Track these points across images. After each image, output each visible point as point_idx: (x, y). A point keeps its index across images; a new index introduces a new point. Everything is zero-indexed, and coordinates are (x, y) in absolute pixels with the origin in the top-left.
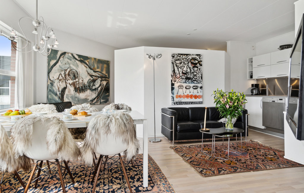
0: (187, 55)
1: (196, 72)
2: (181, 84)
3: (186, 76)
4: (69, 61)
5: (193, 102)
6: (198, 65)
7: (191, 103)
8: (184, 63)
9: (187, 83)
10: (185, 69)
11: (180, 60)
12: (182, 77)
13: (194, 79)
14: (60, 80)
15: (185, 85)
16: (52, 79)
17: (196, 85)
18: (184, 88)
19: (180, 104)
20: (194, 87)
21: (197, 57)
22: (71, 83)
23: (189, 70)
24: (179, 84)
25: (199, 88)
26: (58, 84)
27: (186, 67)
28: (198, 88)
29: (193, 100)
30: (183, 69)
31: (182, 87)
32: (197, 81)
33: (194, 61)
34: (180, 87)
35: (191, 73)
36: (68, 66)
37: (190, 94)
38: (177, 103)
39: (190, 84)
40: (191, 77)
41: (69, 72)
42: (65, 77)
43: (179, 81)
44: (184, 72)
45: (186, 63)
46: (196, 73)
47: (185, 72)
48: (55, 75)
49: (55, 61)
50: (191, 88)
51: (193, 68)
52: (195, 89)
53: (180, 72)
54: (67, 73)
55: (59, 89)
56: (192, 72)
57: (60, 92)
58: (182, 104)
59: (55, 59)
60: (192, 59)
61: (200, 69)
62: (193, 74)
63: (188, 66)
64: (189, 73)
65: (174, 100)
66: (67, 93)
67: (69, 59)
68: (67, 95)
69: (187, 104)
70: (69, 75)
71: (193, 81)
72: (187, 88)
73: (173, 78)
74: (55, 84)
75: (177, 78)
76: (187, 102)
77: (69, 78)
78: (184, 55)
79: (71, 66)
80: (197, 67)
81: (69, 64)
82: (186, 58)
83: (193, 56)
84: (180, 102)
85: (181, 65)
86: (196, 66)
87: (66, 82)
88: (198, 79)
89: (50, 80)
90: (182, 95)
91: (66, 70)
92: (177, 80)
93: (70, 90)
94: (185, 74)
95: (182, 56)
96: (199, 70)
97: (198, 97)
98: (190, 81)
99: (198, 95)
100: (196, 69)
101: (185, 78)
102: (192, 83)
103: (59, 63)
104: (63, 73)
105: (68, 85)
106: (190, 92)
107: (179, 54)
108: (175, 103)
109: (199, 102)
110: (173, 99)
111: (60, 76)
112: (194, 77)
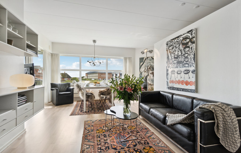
0: (178, 37)
1: (187, 53)
2: (173, 69)
3: (177, 60)
4: (150, 61)
5: (184, 89)
6: (190, 43)
7: (182, 90)
8: (176, 47)
9: (179, 67)
10: (176, 54)
11: (172, 45)
12: (174, 62)
13: (185, 62)
14: (145, 72)
15: (176, 70)
16: (141, 71)
17: (187, 68)
18: (176, 73)
19: (172, 89)
20: (185, 71)
21: (188, 34)
22: (151, 73)
23: (180, 53)
24: (172, 69)
25: (191, 72)
26: (144, 74)
27: (177, 51)
28: (189, 72)
29: (184, 87)
30: (175, 54)
31: (174, 73)
32: (188, 64)
33: (185, 41)
34: (173, 72)
35: (182, 56)
36: (149, 64)
37: (181, 80)
38: (170, 88)
39: (181, 69)
40: (182, 60)
41: (150, 67)
42: (148, 70)
43: (172, 66)
44: (175, 56)
45: (177, 46)
46: (187, 55)
47: (177, 56)
48: (143, 69)
49: (143, 63)
50: (182, 73)
51: (184, 50)
52: (186, 73)
53: (172, 57)
54: (149, 68)
55: (144, 76)
56: (183, 54)
57: (145, 77)
58: (174, 90)
59: (143, 62)
60: (183, 39)
61: (192, 48)
62: (184, 56)
63: (179, 49)
64: (180, 56)
65: (169, 85)
66: (149, 78)
67: (150, 60)
68: (149, 79)
69: (179, 90)
70: (150, 68)
71: (184, 64)
72: (178, 73)
73: (168, 65)
74: (143, 74)
75: (170, 64)
76: (179, 88)
77: (150, 70)
78: (176, 38)
79: (151, 63)
80: (189, 47)
81: (150, 63)
82: (177, 40)
83: (184, 36)
84: (172, 88)
85: (173, 50)
86: (187, 46)
87: (148, 72)
88: (189, 61)
89: (140, 72)
90: (174, 80)
91: (148, 66)
92: (170, 66)
93: (150, 76)
94: (177, 58)
95: (174, 40)
96: (190, 50)
97: (189, 83)
98: (181, 65)
99: (189, 80)
100: (187, 49)
101: (177, 63)
102: (183, 67)
103: (145, 63)
104: (146, 68)
105: (149, 74)
106: (181, 78)
107: (171, 40)
108: (169, 87)
109: (191, 90)
110: (167, 84)
111: (145, 70)
112: (185, 60)
